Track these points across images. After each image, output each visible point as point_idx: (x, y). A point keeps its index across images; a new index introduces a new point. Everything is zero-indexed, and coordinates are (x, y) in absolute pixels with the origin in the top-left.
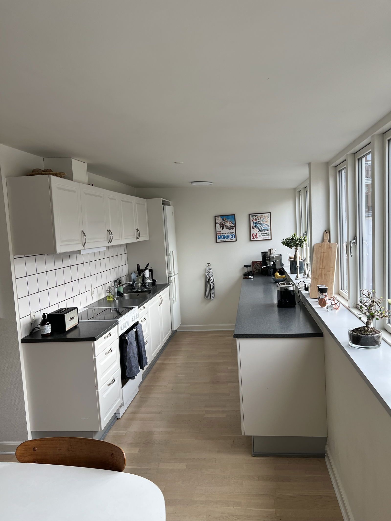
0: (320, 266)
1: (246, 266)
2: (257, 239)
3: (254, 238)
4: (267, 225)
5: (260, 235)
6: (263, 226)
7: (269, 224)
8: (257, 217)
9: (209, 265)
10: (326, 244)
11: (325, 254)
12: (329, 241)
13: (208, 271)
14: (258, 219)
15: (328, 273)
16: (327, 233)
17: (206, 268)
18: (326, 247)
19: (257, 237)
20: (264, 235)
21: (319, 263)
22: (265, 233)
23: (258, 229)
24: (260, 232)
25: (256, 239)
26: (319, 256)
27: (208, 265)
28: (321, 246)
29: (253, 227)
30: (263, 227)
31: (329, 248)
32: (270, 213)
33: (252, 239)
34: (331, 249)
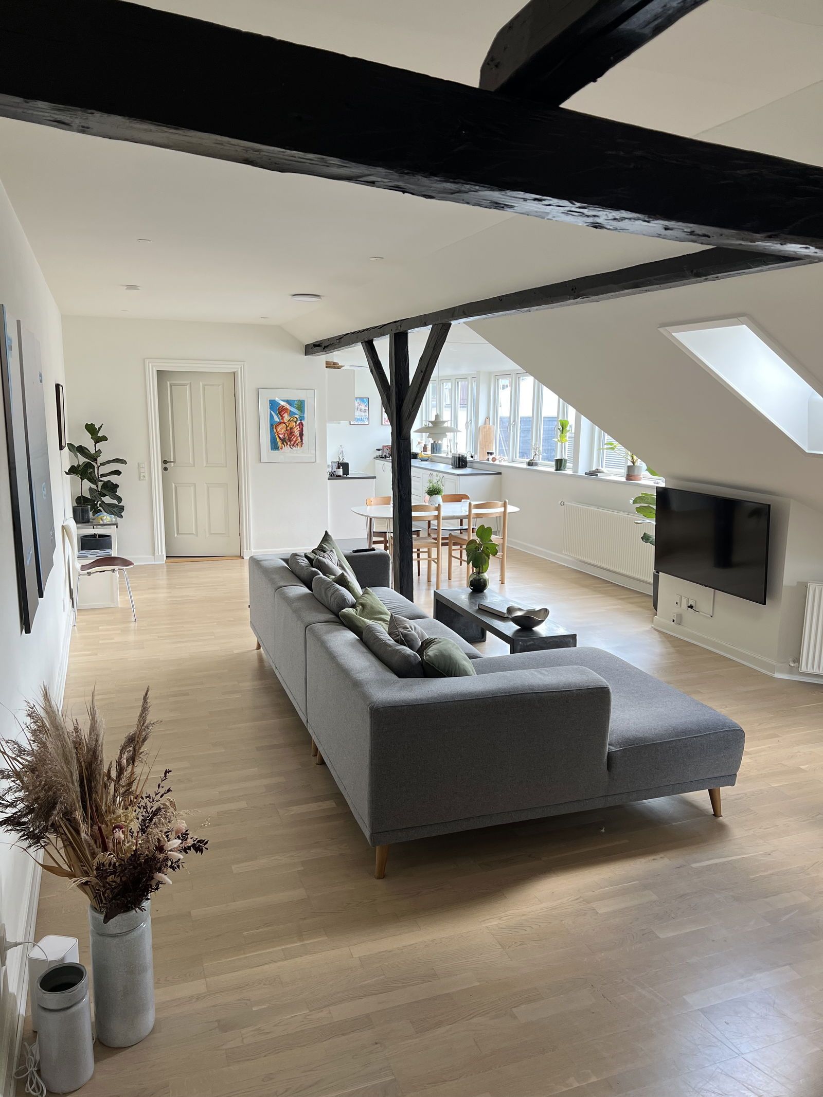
0: (484, 441)
1: (378, 450)
11: (487, 432)
12: (489, 424)
15: (488, 444)
16: (488, 419)
18: (487, 428)
21: (484, 438)
26: (484, 434)
28: (484, 427)
31: (490, 428)
33: (383, 424)
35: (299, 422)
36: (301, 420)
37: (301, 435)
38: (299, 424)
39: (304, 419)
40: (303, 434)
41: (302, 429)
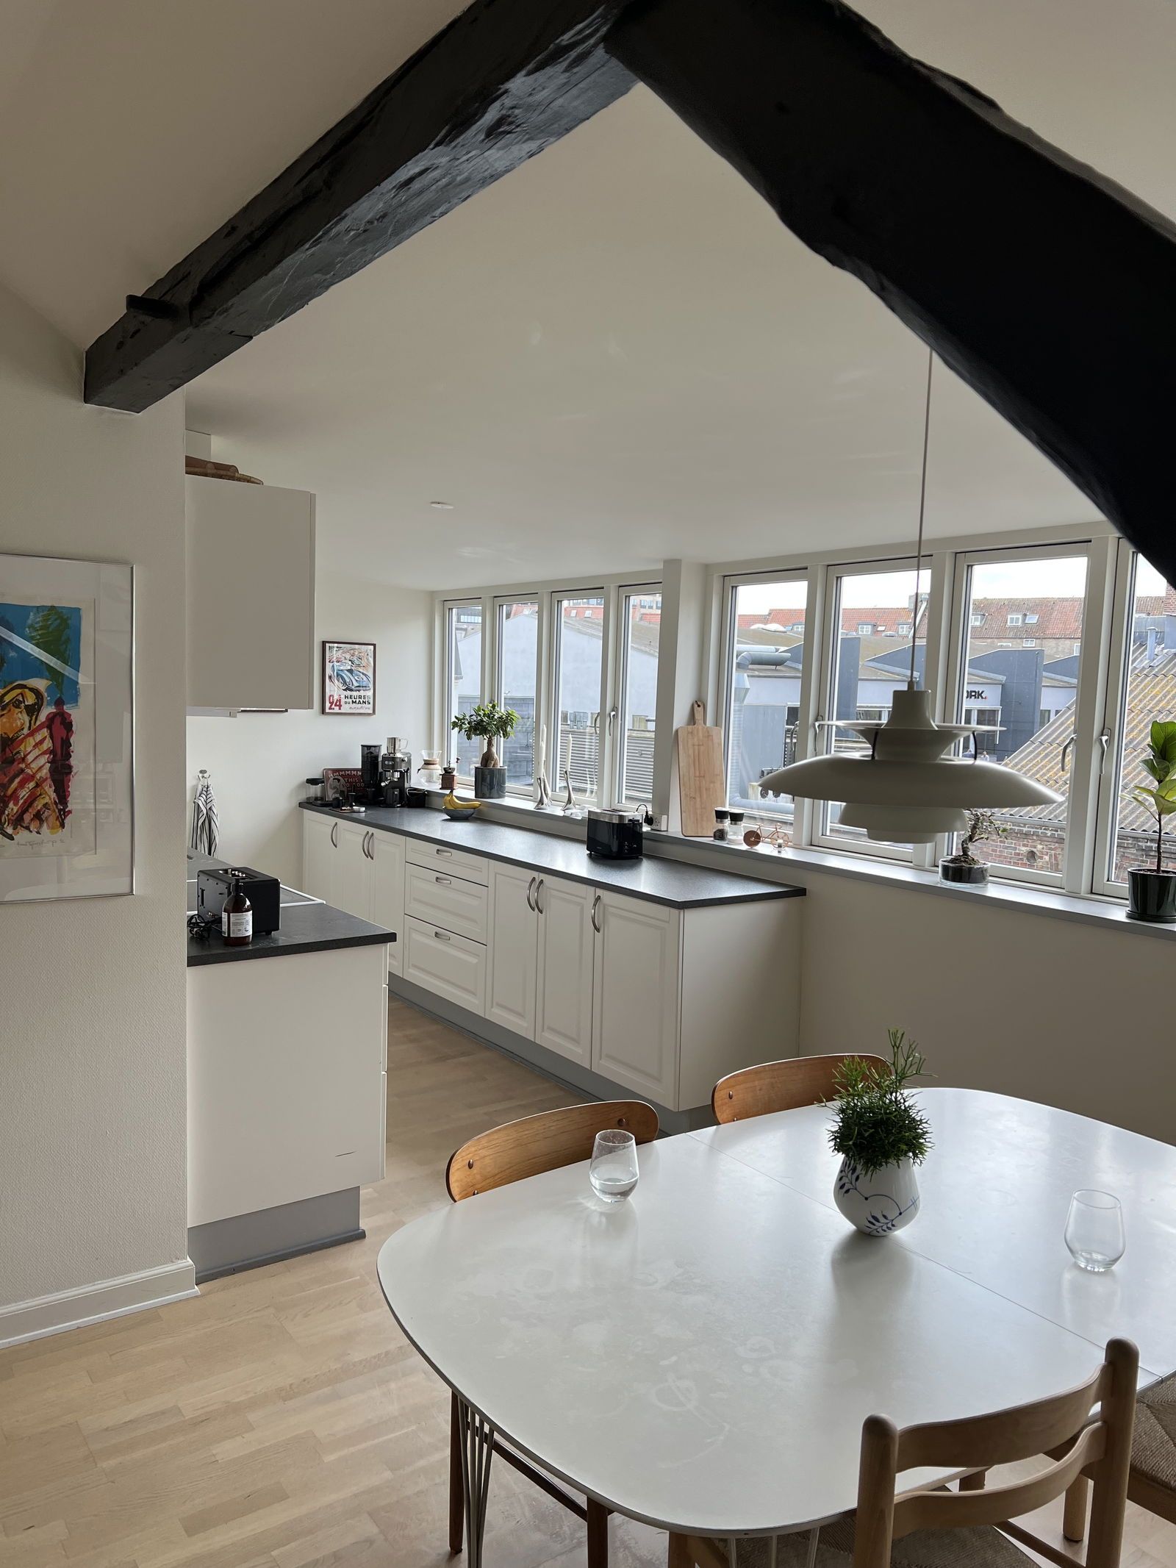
0: (695, 773)
1: (312, 782)
2: (340, 709)
3: (333, 706)
4: (366, 675)
5: (347, 700)
6: (356, 678)
7: (371, 675)
8: (341, 651)
9: (205, 775)
10: (700, 728)
11: (702, 748)
12: (705, 723)
13: (205, 793)
14: (345, 659)
15: (712, 785)
16: (699, 706)
17: (197, 785)
18: (701, 734)
19: (340, 706)
20: (358, 700)
21: (692, 765)
22: (360, 697)
23: (345, 682)
24: (349, 693)
25: (336, 710)
26: (691, 752)
27: (200, 775)
28: (692, 733)
29: (330, 677)
30: (357, 681)
31: (708, 736)
32: (374, 645)
33: (327, 710)
34: (712, 740)
35: (47, 711)
36: (59, 703)
37: (61, 770)
38: (51, 720)
39: (75, 698)
40: (68, 770)
41: (66, 744)
